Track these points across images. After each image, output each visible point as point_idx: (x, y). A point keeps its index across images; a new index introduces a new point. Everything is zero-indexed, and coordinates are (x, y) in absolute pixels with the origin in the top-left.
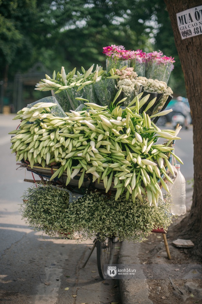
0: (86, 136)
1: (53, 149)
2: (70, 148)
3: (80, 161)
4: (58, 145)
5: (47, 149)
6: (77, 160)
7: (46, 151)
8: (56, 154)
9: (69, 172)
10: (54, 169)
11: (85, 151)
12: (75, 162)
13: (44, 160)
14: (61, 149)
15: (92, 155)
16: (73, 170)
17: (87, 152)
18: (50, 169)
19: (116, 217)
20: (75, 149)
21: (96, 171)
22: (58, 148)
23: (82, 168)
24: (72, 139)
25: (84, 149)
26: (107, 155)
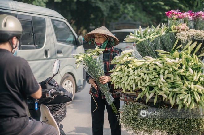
0: (157, 71)
1: (137, 81)
2: (148, 80)
3: (154, 87)
4: (140, 78)
5: (133, 81)
6: (152, 87)
7: (132, 82)
8: (139, 84)
9: (147, 95)
10: (138, 93)
11: (157, 81)
12: (151, 88)
13: (131, 88)
14: (142, 81)
15: (162, 83)
16: (150, 93)
17: (158, 82)
18: (136, 93)
19: (179, 122)
20: (151, 80)
21: (165, 94)
22: (140, 80)
23: (156, 92)
24: (148, 74)
25: (156, 80)
26: (172, 83)
